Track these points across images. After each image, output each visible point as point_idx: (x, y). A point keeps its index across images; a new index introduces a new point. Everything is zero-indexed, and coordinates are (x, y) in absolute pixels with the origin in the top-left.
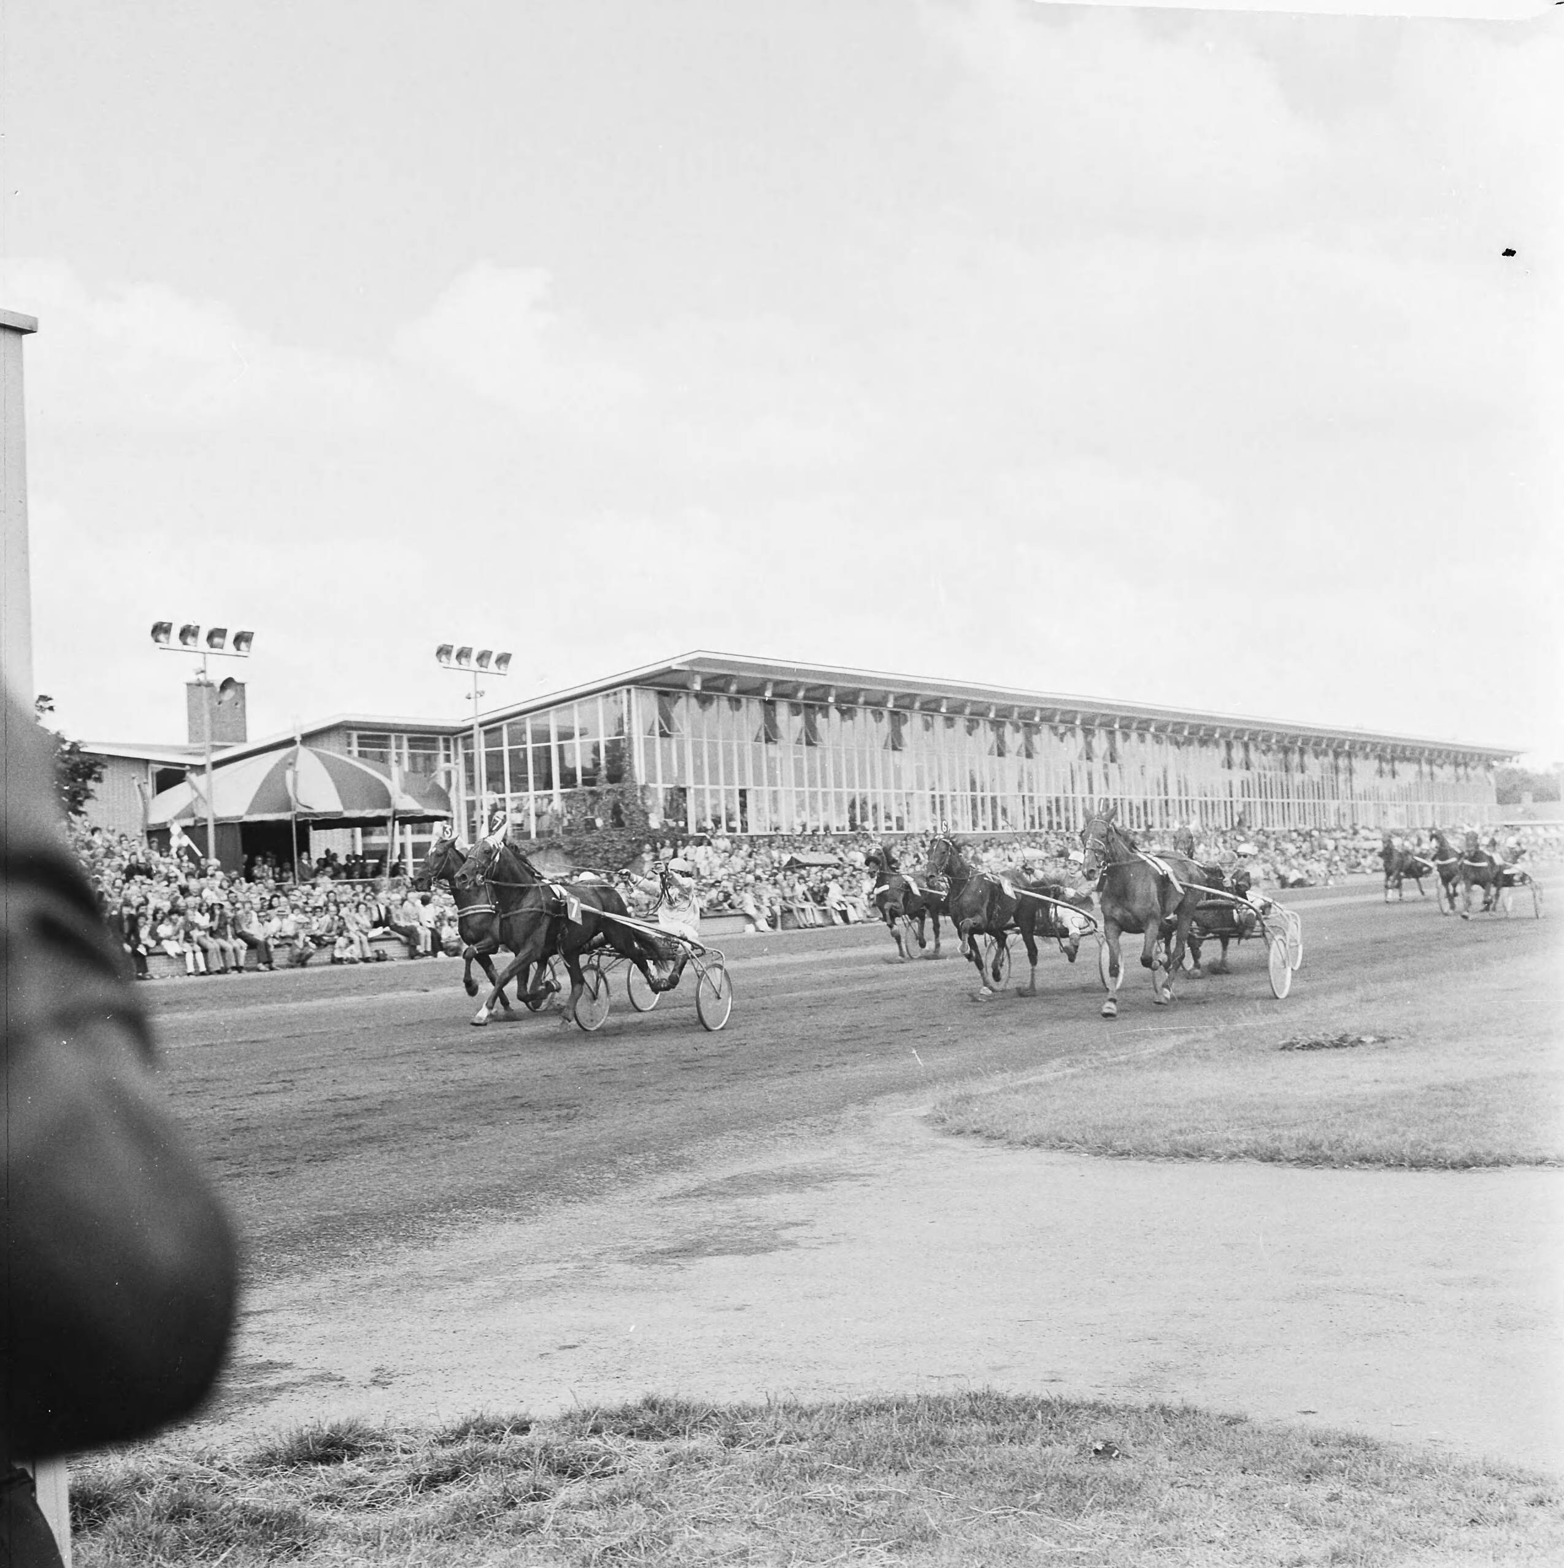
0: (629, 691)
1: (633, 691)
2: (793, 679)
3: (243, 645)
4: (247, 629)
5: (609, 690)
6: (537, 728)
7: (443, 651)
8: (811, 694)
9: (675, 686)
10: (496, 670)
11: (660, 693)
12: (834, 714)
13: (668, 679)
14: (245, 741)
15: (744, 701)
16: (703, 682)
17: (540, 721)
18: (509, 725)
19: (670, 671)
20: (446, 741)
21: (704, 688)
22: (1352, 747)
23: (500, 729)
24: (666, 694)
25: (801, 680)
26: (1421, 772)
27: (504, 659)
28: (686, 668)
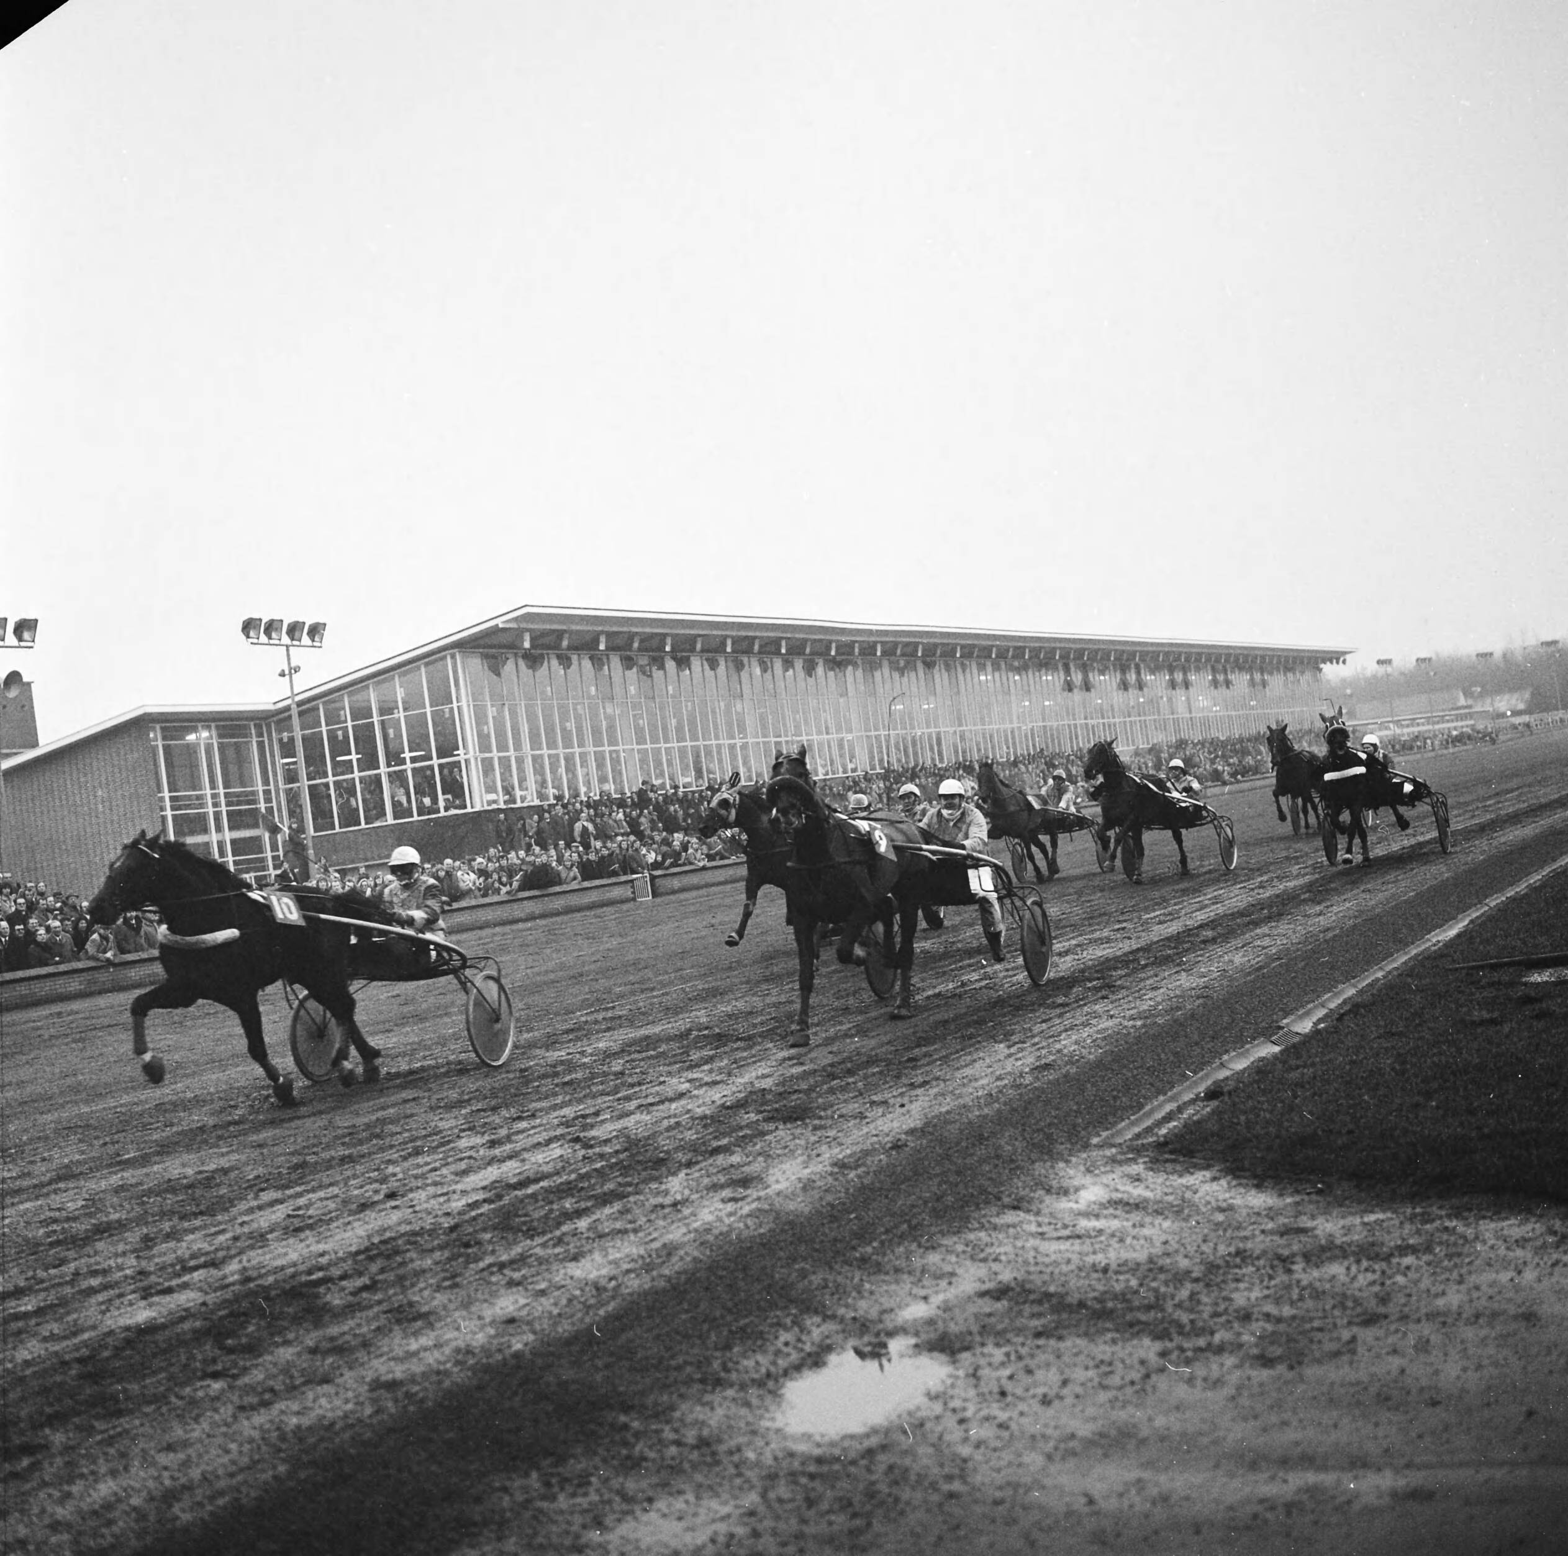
0: (453, 657)
1: (458, 657)
2: (625, 629)
3: (26, 635)
4: (30, 616)
5: (432, 657)
6: (358, 705)
7: (249, 626)
8: (647, 644)
9: (500, 646)
10: (309, 643)
11: (485, 656)
12: (670, 665)
13: (495, 640)
14: (35, 744)
15: (574, 658)
16: (532, 640)
17: (358, 697)
18: (324, 703)
19: (495, 631)
20: (258, 727)
21: (533, 646)
22: (1187, 660)
23: (317, 709)
24: (494, 657)
25: (634, 630)
26: (1252, 679)
27: (316, 631)
28: (513, 625)
